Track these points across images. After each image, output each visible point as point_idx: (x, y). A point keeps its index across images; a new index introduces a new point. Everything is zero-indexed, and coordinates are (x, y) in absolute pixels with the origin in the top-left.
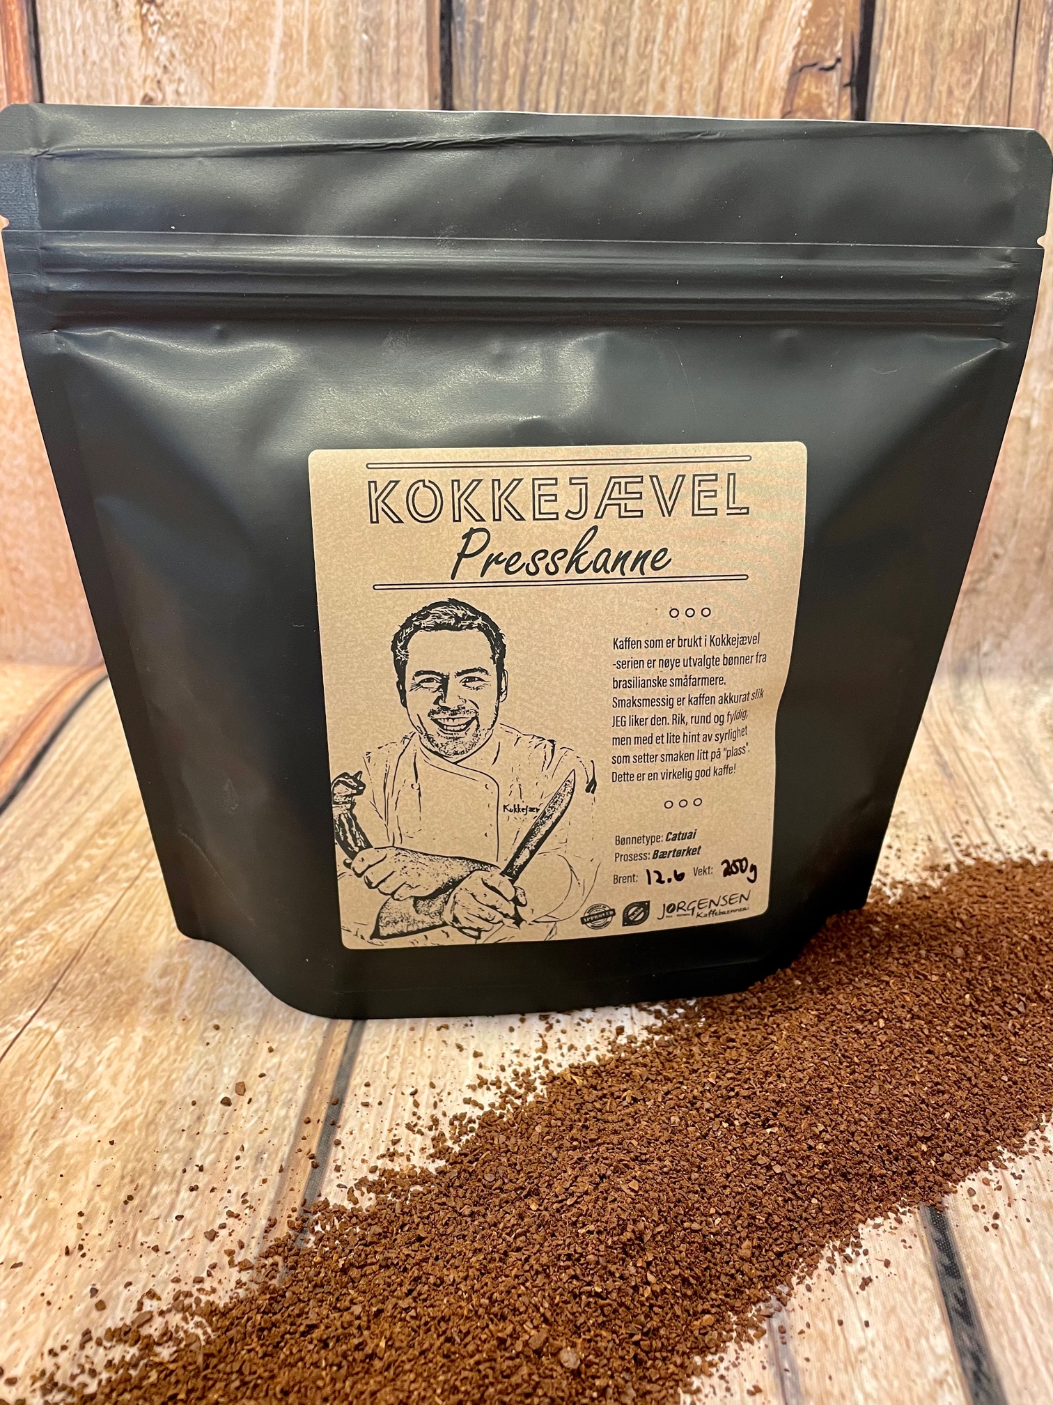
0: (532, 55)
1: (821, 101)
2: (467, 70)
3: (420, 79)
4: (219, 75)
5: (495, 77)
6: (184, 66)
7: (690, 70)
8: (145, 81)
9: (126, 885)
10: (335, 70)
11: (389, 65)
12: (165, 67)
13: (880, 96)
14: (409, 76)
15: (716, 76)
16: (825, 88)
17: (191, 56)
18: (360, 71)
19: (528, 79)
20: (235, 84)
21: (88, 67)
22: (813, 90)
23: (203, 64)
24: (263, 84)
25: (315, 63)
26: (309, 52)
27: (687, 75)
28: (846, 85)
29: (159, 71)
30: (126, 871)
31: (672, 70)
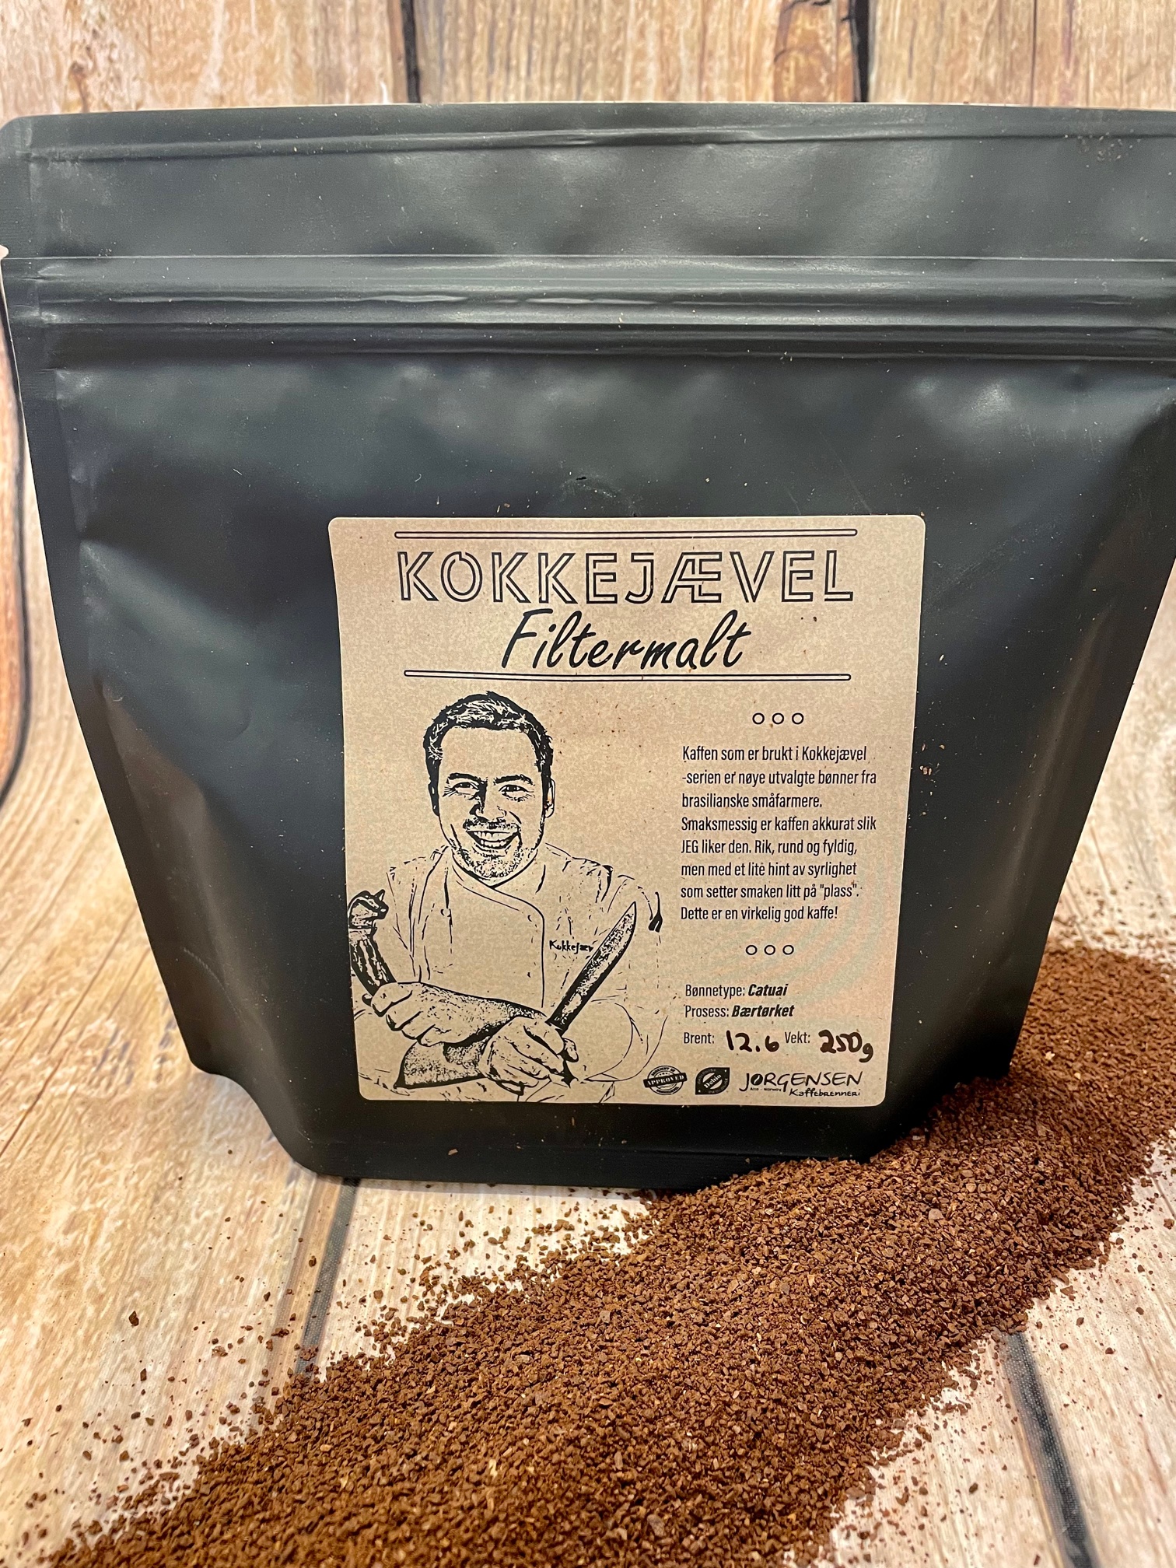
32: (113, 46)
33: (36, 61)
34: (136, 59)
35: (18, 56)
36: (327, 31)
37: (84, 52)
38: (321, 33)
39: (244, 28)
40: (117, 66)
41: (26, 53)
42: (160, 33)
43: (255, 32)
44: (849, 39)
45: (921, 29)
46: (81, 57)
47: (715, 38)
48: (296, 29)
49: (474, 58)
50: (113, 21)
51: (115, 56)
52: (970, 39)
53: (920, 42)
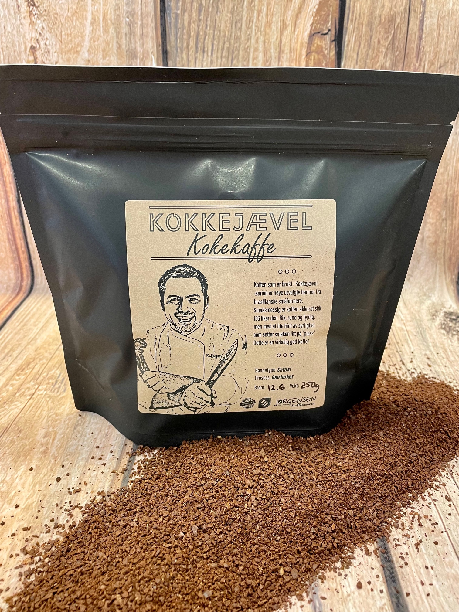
0: (200, 27)
1: (322, 48)
2: (173, 34)
3: (152, 38)
4: (64, 36)
5: (185, 37)
6: (48, 33)
7: (268, 34)
8: (31, 40)
9: (29, 398)
10: (115, 34)
11: (138, 31)
12: (40, 33)
13: (348, 45)
14: (147, 36)
15: (279, 37)
16: (324, 42)
17: (51, 28)
18: (126, 34)
19: (199, 37)
20: (71, 40)
21: (7, 33)
22: (319, 43)
23: (56, 31)
24: (83, 40)
25: (106, 31)
26: (103, 26)
27: (267, 36)
28: (333, 41)
29: (38, 35)
30: (29, 391)
31: (260, 34)
32: (47, 39)
33: (17, 44)
34: (56, 45)
35: (10, 42)
36: (130, 34)
37: (36, 41)
38: (128, 35)
39: (98, 33)
40: (48, 47)
41: (13, 41)
42: (65, 35)
43: (102, 34)
44: (334, 49)
45: (362, 46)
46: (35, 43)
47: (285, 45)
48: (118, 33)
49: (190, 47)
50: (47, 29)
51: (47, 43)
52: (381, 50)
53: (361, 51)
